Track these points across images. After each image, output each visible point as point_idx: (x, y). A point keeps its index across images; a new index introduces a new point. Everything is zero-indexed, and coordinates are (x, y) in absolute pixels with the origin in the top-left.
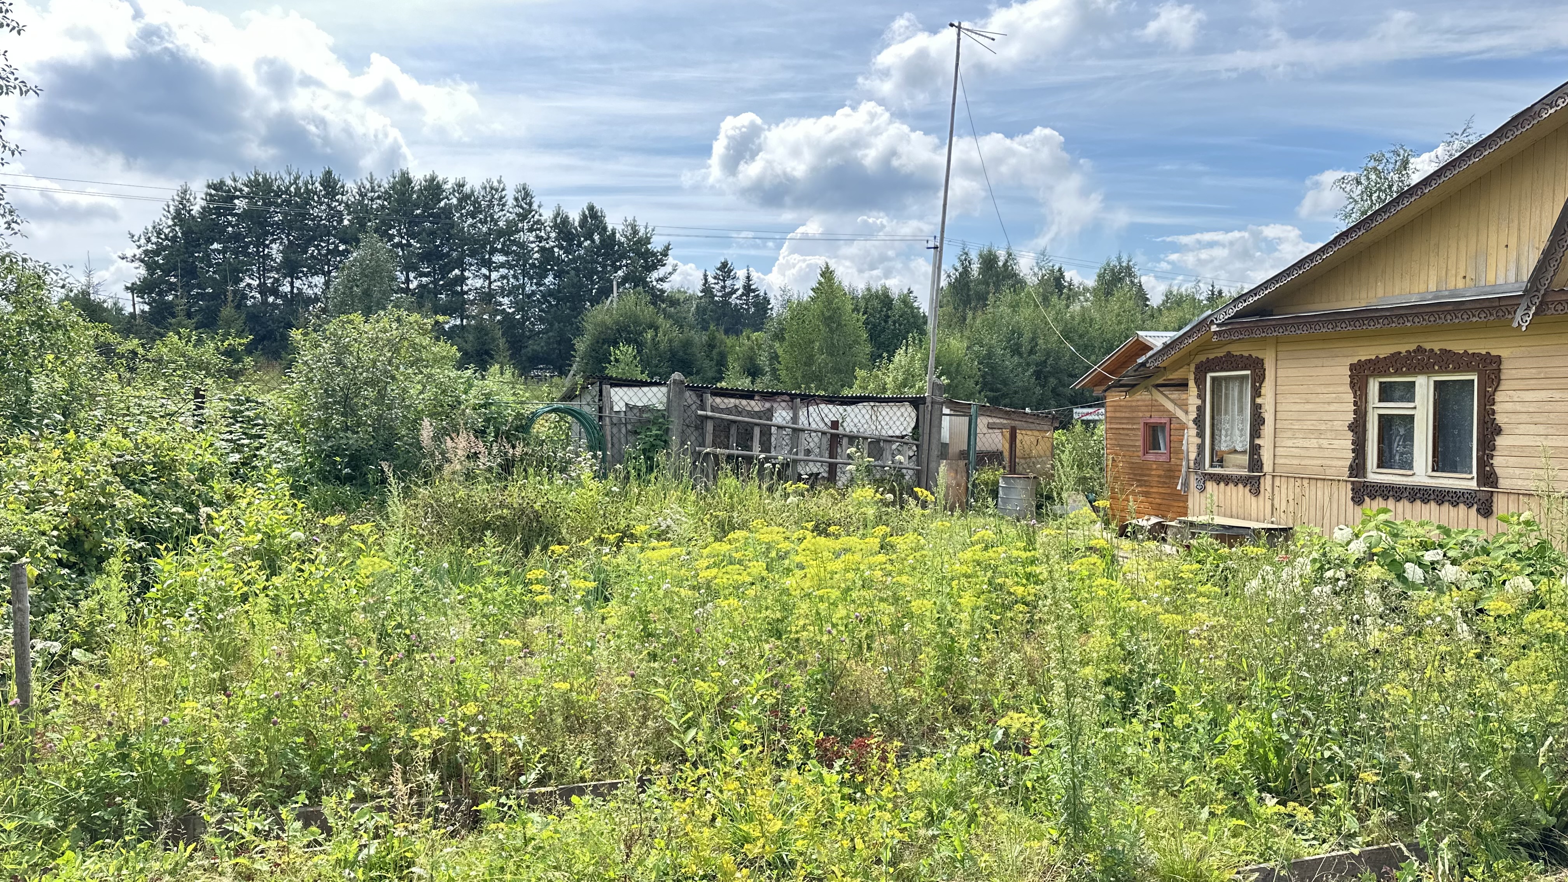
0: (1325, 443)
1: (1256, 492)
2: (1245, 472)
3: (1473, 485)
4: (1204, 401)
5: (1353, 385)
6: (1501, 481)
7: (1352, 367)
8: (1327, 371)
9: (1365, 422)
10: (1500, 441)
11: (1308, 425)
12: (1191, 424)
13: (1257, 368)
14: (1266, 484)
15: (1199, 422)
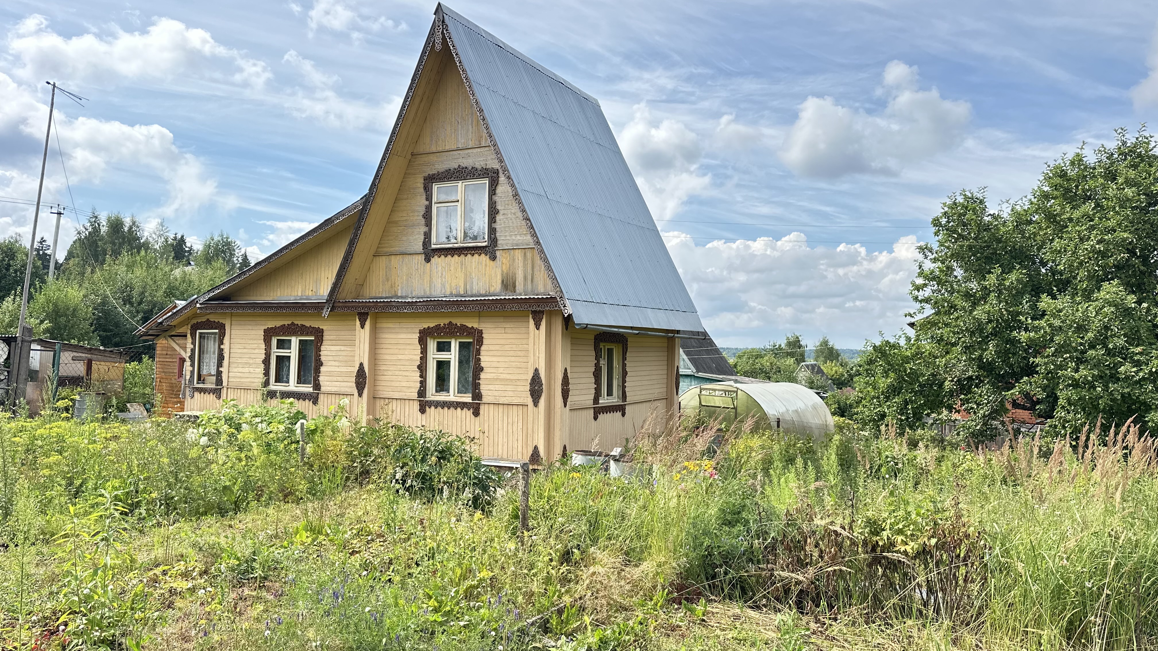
0: (252, 370)
1: (219, 397)
2: (213, 386)
3: (311, 390)
4: (195, 346)
5: (265, 340)
6: (322, 388)
7: (265, 331)
8: (253, 332)
9: (270, 359)
10: (322, 369)
11: (244, 360)
12: (188, 359)
13: (222, 327)
14: (224, 392)
15: (192, 358)
